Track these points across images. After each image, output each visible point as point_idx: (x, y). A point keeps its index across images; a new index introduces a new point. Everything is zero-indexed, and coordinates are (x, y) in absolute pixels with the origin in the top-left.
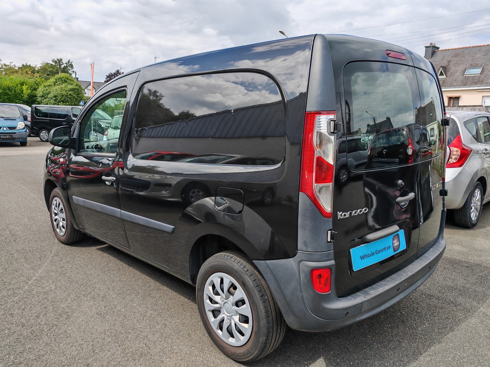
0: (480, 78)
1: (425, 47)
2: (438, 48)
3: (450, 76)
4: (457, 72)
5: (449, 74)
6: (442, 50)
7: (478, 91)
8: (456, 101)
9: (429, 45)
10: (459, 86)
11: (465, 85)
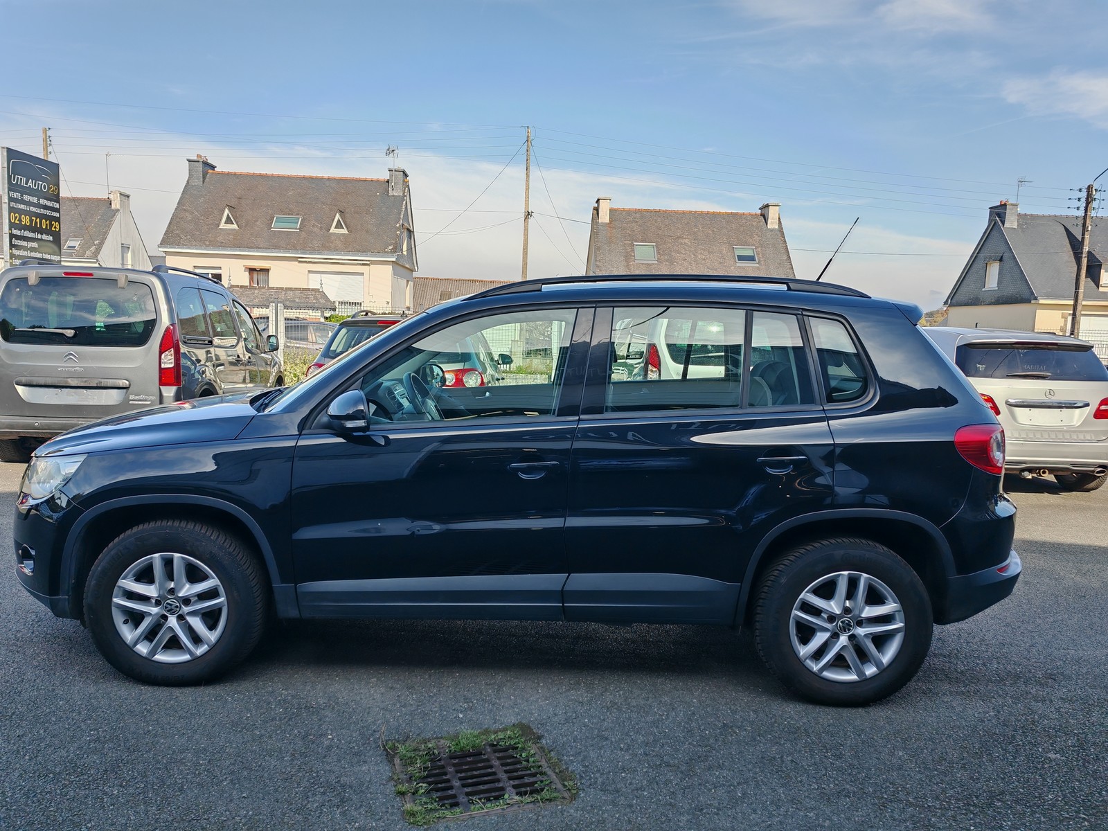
0: (300, 236)
1: (189, 161)
2: (213, 167)
3: (245, 227)
4: (257, 221)
5: (243, 222)
6: (223, 174)
7: (300, 262)
8: (262, 276)
9: (195, 158)
10: (266, 249)
11: (276, 247)
